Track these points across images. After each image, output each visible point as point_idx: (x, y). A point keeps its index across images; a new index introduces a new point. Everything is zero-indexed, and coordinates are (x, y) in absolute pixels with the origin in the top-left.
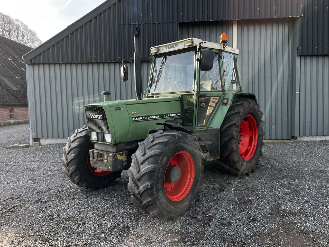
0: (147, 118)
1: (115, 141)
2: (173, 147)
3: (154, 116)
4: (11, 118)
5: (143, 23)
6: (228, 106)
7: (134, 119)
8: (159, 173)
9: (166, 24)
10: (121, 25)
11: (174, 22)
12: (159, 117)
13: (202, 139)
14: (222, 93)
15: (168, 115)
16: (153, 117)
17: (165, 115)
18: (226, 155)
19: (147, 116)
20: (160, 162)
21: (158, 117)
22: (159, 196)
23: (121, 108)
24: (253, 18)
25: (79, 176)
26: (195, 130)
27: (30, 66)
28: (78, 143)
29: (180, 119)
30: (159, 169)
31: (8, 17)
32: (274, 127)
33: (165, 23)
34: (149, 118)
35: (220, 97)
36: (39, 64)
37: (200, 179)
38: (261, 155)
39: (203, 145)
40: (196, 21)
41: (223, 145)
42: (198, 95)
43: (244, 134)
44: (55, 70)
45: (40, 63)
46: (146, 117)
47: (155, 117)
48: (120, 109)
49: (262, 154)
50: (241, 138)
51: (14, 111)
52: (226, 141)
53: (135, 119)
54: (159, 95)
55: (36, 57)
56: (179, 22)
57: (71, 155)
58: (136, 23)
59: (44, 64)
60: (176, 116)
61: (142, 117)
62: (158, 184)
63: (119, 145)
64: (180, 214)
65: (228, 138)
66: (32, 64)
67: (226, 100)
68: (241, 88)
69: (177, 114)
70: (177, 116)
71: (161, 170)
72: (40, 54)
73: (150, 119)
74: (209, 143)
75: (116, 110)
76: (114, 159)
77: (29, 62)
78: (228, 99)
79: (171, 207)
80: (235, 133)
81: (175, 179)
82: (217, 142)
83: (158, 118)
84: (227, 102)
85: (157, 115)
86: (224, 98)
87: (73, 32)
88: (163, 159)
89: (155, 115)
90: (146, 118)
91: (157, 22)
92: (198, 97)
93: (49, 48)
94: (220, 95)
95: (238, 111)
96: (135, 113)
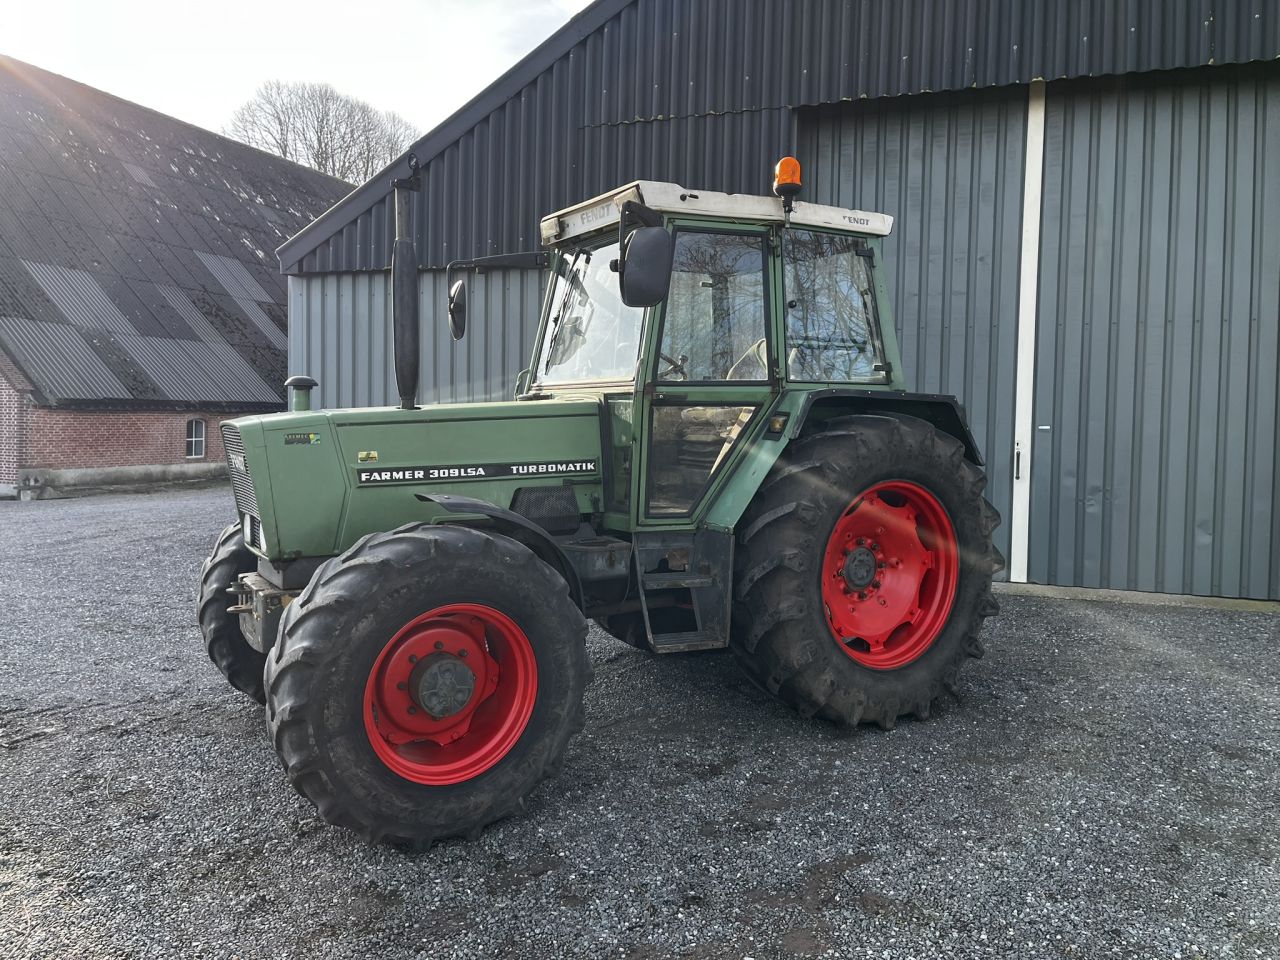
0: (427, 475)
1: (277, 549)
2: (408, 587)
3: (459, 467)
4: (194, 457)
5: (660, 117)
6: (784, 442)
7: (364, 477)
8: (332, 673)
9: (746, 116)
10: (584, 128)
11: (776, 105)
12: (483, 473)
13: (672, 564)
14: (767, 389)
15: (533, 469)
16: (455, 473)
17: (514, 468)
18: (759, 637)
19: (426, 470)
20: (339, 636)
21: (481, 471)
22: (332, 754)
23: (311, 436)
24: (1107, 69)
25: (230, 659)
26: (639, 529)
27: (300, 280)
28: (234, 548)
29: (596, 483)
30: (334, 662)
31: (364, 110)
32: (1203, 539)
33: (742, 112)
34: (436, 475)
35: (759, 405)
36: (323, 275)
37: (564, 713)
38: (972, 650)
39: (655, 587)
40: (864, 96)
41: (747, 594)
42: (650, 397)
43: (894, 560)
44: (371, 295)
45: (328, 270)
46: (422, 473)
47: (466, 472)
48: (308, 441)
49: (977, 647)
50: (882, 572)
51: (206, 427)
52: (756, 578)
53: (371, 476)
54: (552, 392)
55: (314, 252)
56: (796, 106)
57: (210, 586)
58: (637, 118)
59: (339, 274)
60: (571, 471)
61: (404, 470)
62: (326, 711)
63: (296, 566)
64: (445, 832)
65: (764, 568)
66: (306, 275)
67: (781, 419)
68: (888, 373)
69: (578, 465)
70: (576, 471)
71: (343, 662)
72: (327, 241)
73: (439, 477)
74: (687, 581)
75: (288, 442)
76: (269, 611)
77: (295, 270)
78: (787, 415)
79: (397, 802)
80: (790, 552)
81: (440, 703)
82: (724, 580)
83: (480, 476)
84: (785, 423)
85: (476, 467)
86: (780, 410)
87: (430, 162)
88: (356, 625)
89: (466, 467)
90: (419, 474)
91: (712, 112)
92: (647, 404)
93: (355, 221)
94: (759, 399)
95: (818, 465)
96: (374, 454)
